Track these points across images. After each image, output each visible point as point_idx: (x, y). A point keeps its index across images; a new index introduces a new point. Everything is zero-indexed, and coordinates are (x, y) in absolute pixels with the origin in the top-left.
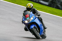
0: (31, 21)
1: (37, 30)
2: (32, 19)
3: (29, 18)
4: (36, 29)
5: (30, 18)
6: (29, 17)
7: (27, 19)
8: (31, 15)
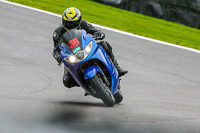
1: (104, 81)
2: (88, 49)
3: (79, 48)
4: (102, 77)
5: (82, 49)
6: (81, 45)
7: (74, 51)
8: (83, 41)
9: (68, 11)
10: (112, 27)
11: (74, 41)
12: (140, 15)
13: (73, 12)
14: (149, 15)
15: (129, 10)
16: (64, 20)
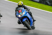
0: (23, 15)
4: (28, 21)
6: (22, 12)
9: (19, 2)
10: (37, 8)
11: (20, 11)
12: (44, 5)
13: (21, 3)
14: (46, 5)
15: (41, 3)
16: (18, 5)
